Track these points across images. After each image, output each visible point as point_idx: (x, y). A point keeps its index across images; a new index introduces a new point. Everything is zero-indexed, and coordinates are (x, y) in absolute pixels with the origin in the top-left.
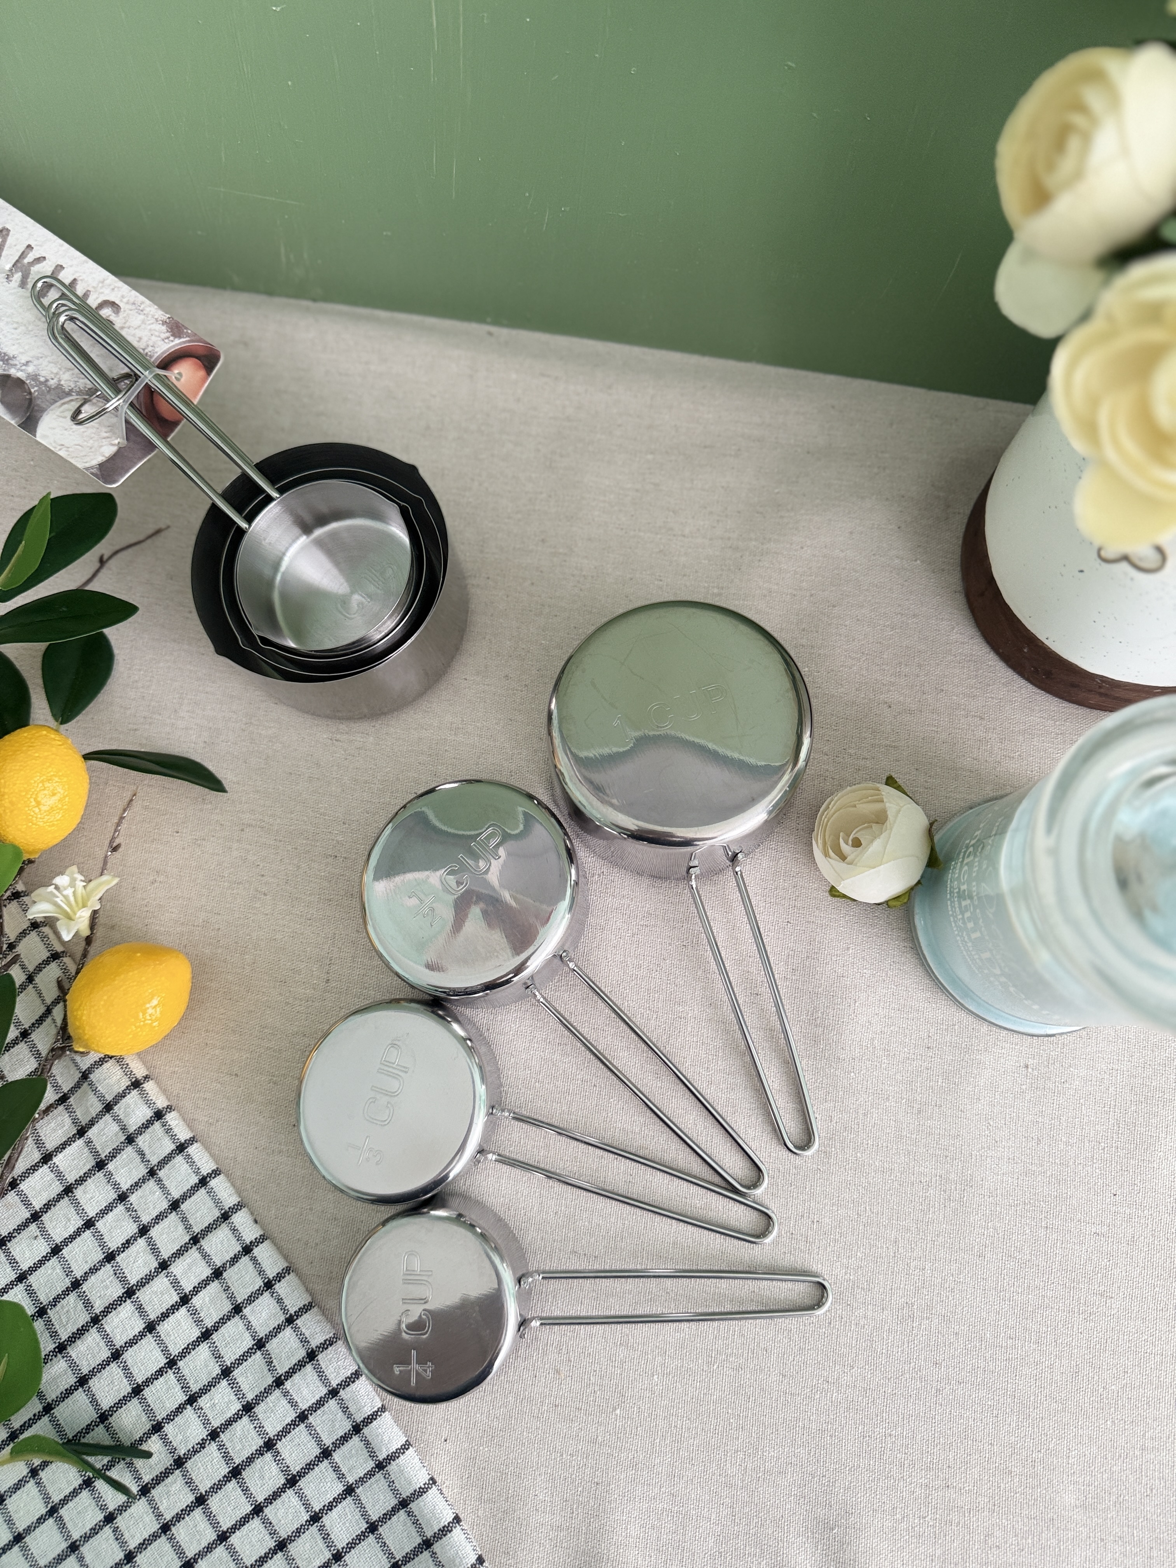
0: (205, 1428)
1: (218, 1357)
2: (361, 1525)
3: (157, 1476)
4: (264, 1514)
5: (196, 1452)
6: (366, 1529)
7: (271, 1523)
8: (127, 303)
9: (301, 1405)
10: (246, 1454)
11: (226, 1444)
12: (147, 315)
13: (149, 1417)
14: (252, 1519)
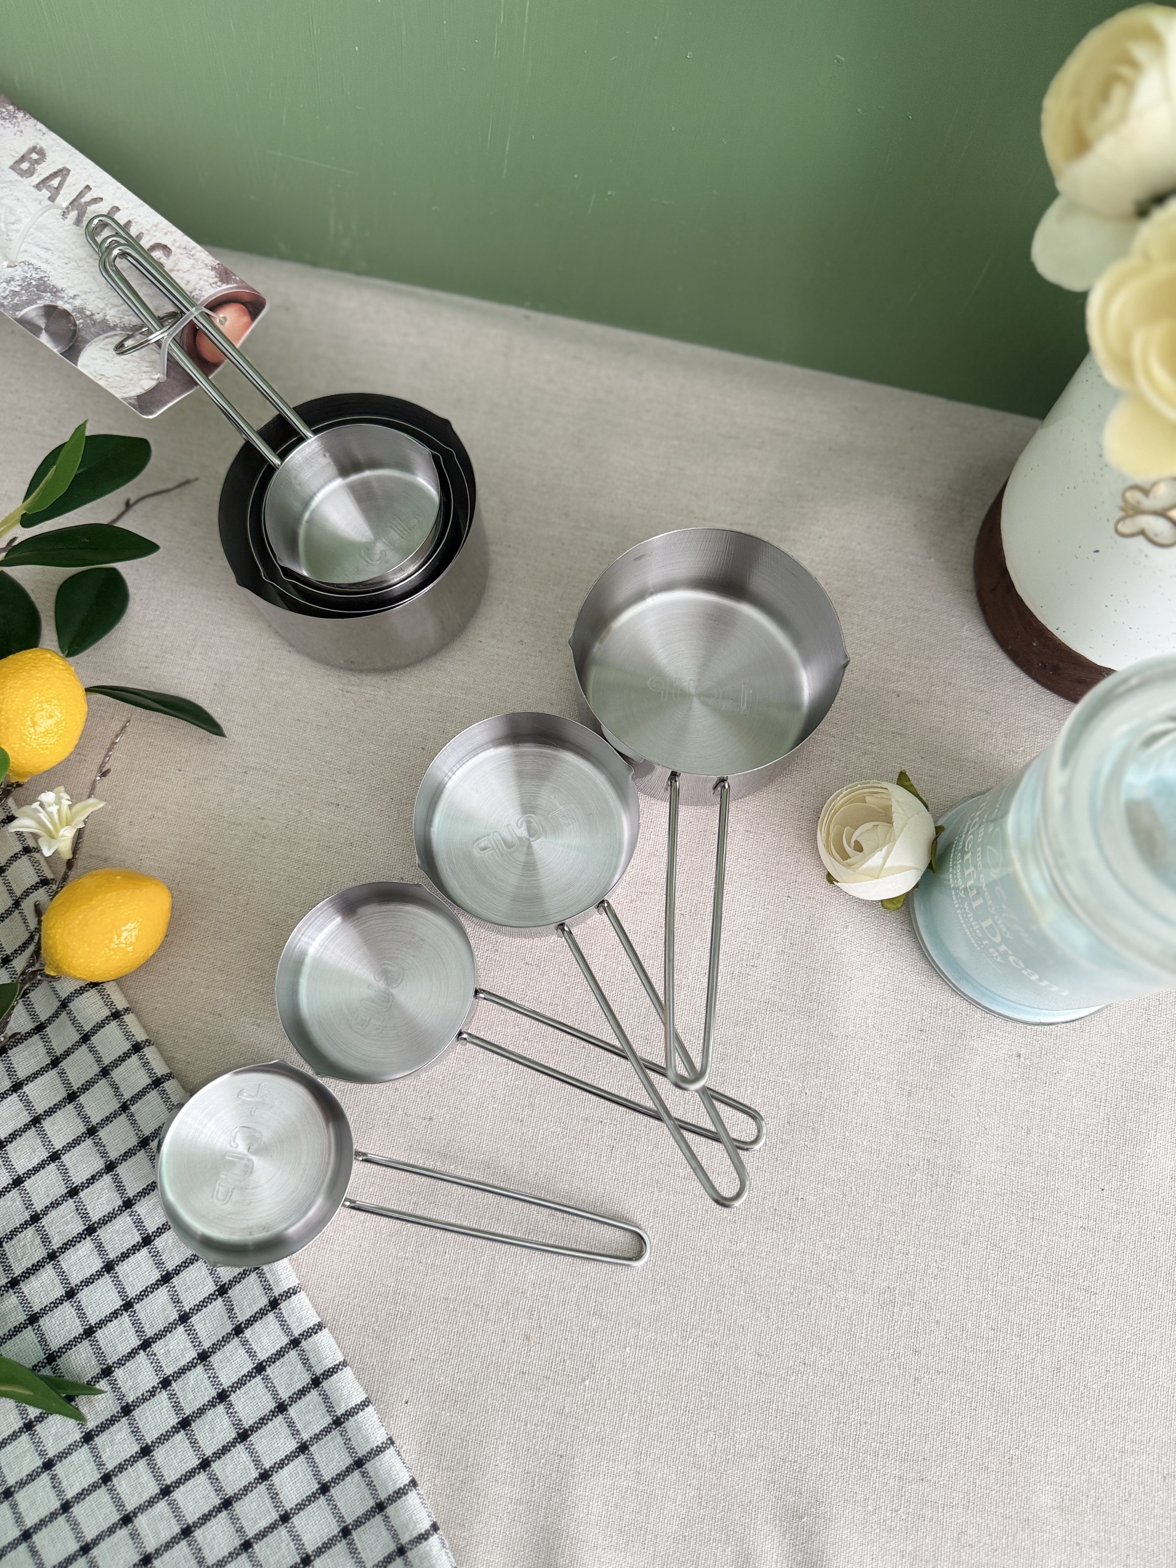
0: (157, 1375)
1: (177, 1301)
2: (312, 1486)
3: (102, 1424)
4: (211, 1469)
5: (145, 1399)
6: (317, 1490)
7: (217, 1479)
8: (179, 247)
9: (259, 1355)
10: (198, 1404)
11: (178, 1393)
12: (197, 260)
13: (99, 1360)
14: (198, 1474)
